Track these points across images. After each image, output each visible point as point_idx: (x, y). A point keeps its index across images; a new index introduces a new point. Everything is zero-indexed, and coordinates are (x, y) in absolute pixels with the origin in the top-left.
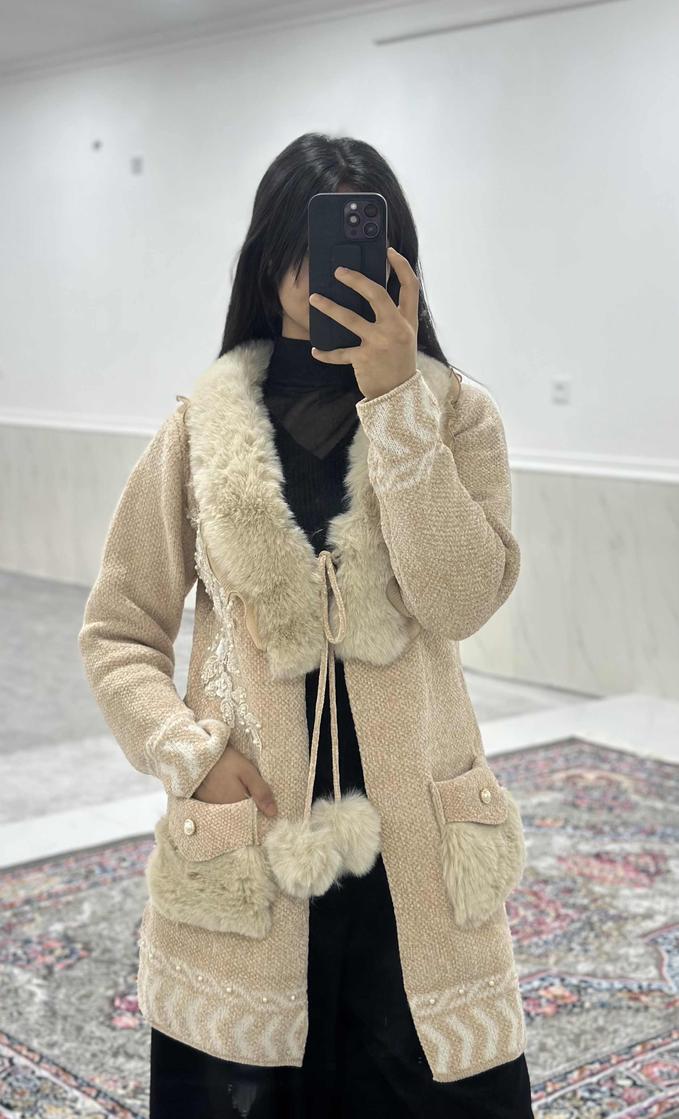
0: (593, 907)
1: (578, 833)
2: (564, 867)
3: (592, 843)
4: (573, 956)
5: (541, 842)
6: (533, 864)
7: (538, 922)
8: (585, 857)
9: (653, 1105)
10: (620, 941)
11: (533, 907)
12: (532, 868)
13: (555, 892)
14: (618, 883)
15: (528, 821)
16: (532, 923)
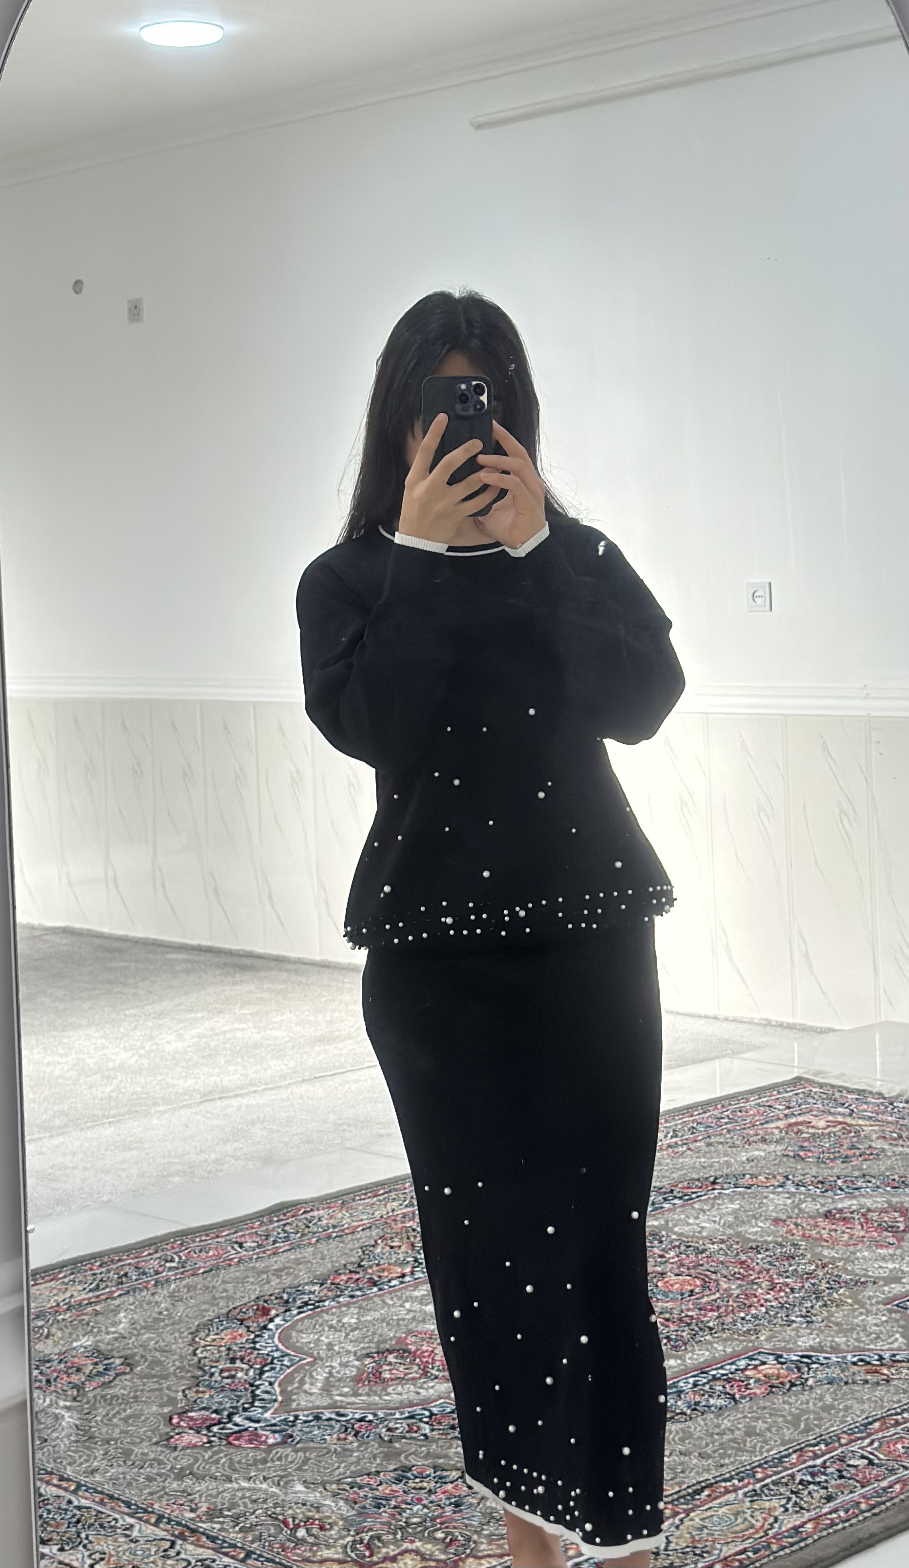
0: (821, 1273)
1: (803, 1189)
2: (783, 1230)
3: (823, 1201)
4: (793, 1330)
5: (751, 1203)
6: (740, 1229)
7: (746, 1295)
8: (810, 1217)
9: (895, 1484)
10: (857, 1309)
11: (739, 1279)
12: (738, 1234)
13: (769, 1259)
14: (854, 1245)
15: (734, 1180)
16: (737, 1297)
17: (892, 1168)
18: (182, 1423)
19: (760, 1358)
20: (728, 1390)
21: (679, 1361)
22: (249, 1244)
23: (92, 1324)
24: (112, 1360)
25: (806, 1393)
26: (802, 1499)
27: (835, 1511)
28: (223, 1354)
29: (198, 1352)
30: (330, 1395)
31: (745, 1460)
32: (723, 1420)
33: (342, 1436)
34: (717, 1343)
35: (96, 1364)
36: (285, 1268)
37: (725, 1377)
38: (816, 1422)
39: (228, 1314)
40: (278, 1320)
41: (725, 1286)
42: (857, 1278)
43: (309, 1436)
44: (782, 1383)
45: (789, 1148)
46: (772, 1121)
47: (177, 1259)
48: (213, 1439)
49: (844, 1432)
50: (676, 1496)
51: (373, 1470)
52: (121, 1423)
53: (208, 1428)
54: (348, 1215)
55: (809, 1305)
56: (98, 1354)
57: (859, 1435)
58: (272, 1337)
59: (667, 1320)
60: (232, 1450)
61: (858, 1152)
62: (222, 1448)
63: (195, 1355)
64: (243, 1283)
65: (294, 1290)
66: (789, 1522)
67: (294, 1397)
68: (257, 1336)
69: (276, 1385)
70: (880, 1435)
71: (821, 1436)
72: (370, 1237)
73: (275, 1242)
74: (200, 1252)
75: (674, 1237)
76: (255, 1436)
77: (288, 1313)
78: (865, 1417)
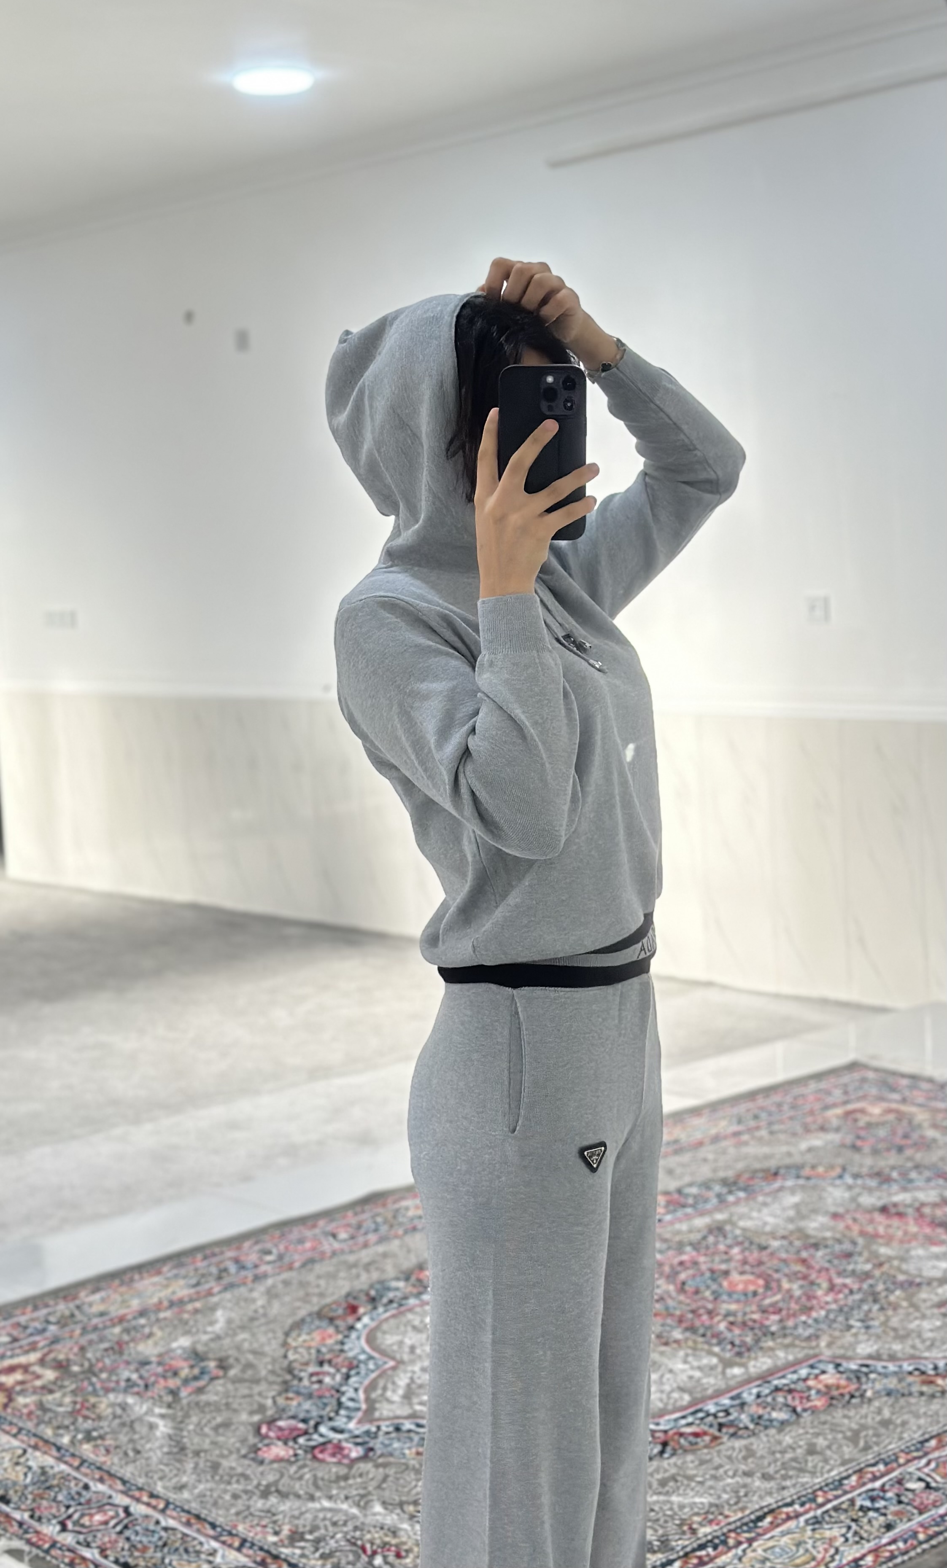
0: (877, 1273)
1: (859, 1182)
2: (841, 1225)
3: (878, 1194)
4: (851, 1335)
5: (810, 1196)
6: (803, 1224)
7: (806, 1297)
8: (868, 1212)
10: (911, 1313)
11: (798, 1279)
12: (800, 1230)
14: (908, 1242)
15: (796, 1170)
16: (799, 1298)
17: (943, 1158)
18: (272, 1434)
19: (820, 1366)
20: (789, 1402)
21: (743, 1370)
22: (342, 1236)
23: (191, 1323)
24: (207, 1363)
25: (865, 1406)
26: (861, 1527)
27: (893, 1541)
28: (313, 1356)
29: (289, 1354)
30: (411, 1404)
31: (807, 1483)
32: (785, 1435)
34: (779, 1349)
36: (373, 1261)
37: (786, 1388)
39: (318, 1312)
40: (366, 1320)
41: (786, 1286)
42: (910, 1278)
43: (389, 1449)
44: (842, 1395)
45: (846, 1138)
46: (831, 1109)
47: (275, 1251)
48: (300, 1452)
49: (902, 1451)
50: (738, 1524)
52: (211, 1433)
55: (866, 1308)
56: (196, 1356)
58: (358, 1338)
59: (732, 1323)
60: (316, 1464)
61: (909, 1142)
62: (308, 1462)
63: (285, 1356)
64: (334, 1278)
65: (380, 1287)
66: (849, 1554)
67: (377, 1405)
68: (344, 1337)
69: (360, 1392)
71: (880, 1454)
73: (366, 1234)
74: (297, 1243)
75: (738, 1232)
76: (338, 1449)
77: (375, 1313)
78: (920, 1432)
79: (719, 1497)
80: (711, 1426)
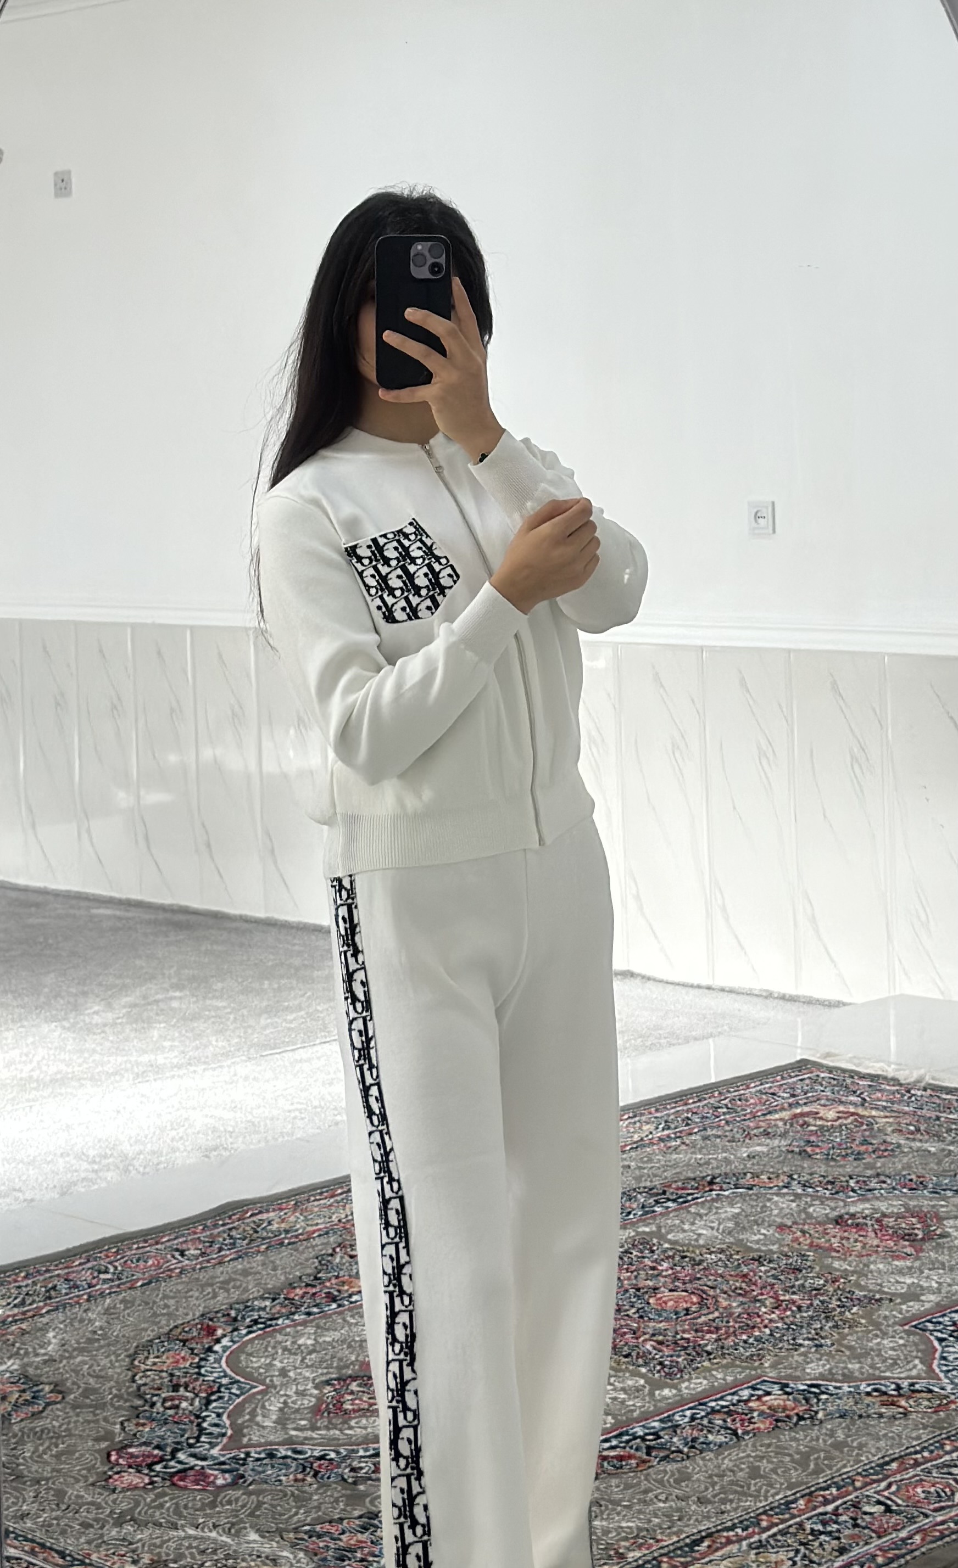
0: (830, 1288)
1: (810, 1190)
2: (788, 1238)
3: (832, 1204)
4: (800, 1355)
5: (752, 1207)
6: (741, 1237)
7: (748, 1314)
8: (820, 1223)
9: (914, 1534)
10: (870, 1331)
11: (740, 1294)
12: (740, 1242)
13: (773, 1272)
14: (868, 1255)
15: (736, 1180)
16: (739, 1316)
17: (908, 1166)
18: (121, 1461)
19: (763, 1387)
20: (729, 1425)
21: (674, 1391)
22: (192, 1252)
23: (17, 1345)
24: (41, 1387)
25: (816, 1428)
26: (812, 1551)
28: (166, 1380)
29: (137, 1378)
30: (284, 1428)
31: (750, 1506)
32: (722, 1459)
33: (300, 1476)
34: (716, 1370)
35: (24, 1391)
36: (231, 1280)
37: (726, 1410)
38: (826, 1462)
39: (168, 1334)
40: (225, 1342)
41: (725, 1303)
42: (869, 1294)
43: (262, 1476)
44: (788, 1417)
45: (795, 1143)
46: (776, 1111)
47: (112, 1270)
48: (155, 1479)
49: (857, 1474)
50: (672, 1548)
51: (336, 1517)
52: (53, 1460)
53: (150, 1466)
54: (302, 1218)
55: (819, 1326)
56: (26, 1380)
57: (874, 1477)
58: (218, 1361)
59: (660, 1343)
60: (176, 1492)
61: (870, 1148)
62: (167, 1490)
63: (134, 1381)
64: (186, 1298)
65: (241, 1307)
67: (246, 1431)
68: (201, 1359)
69: (225, 1417)
70: (898, 1477)
71: (833, 1478)
72: (327, 1243)
73: (220, 1250)
74: (138, 1261)
75: (666, 1245)
76: (202, 1476)
77: (236, 1333)
78: (880, 1456)
79: (649, 1521)
80: (637, 1449)
